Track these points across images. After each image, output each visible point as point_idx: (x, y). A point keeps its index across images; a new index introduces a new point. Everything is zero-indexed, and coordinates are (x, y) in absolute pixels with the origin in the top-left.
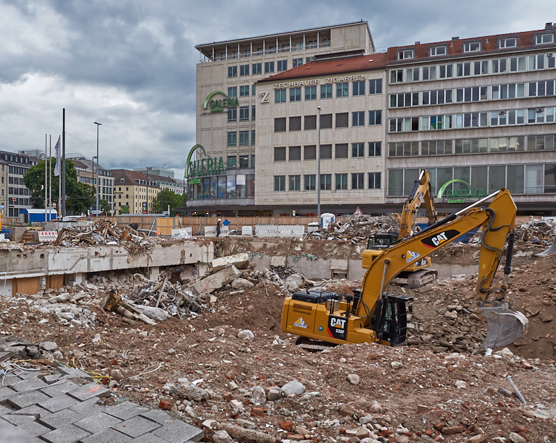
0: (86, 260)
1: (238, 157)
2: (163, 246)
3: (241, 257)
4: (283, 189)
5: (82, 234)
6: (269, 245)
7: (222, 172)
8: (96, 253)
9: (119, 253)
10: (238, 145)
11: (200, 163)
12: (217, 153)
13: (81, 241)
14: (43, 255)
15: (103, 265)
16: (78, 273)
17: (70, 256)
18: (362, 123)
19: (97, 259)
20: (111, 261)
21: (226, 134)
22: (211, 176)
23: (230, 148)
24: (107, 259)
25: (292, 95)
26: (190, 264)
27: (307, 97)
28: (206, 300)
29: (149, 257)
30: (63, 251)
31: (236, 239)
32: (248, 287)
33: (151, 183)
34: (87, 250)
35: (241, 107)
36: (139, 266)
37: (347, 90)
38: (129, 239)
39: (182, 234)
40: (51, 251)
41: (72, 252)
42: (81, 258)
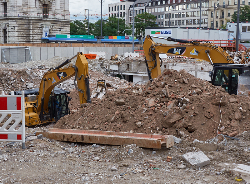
0: (194, 72)
8: (202, 69)
17: (182, 68)
19: (203, 72)
30: (178, 65)
34: (195, 66)
40: (171, 64)
41: (184, 66)
42: (190, 70)
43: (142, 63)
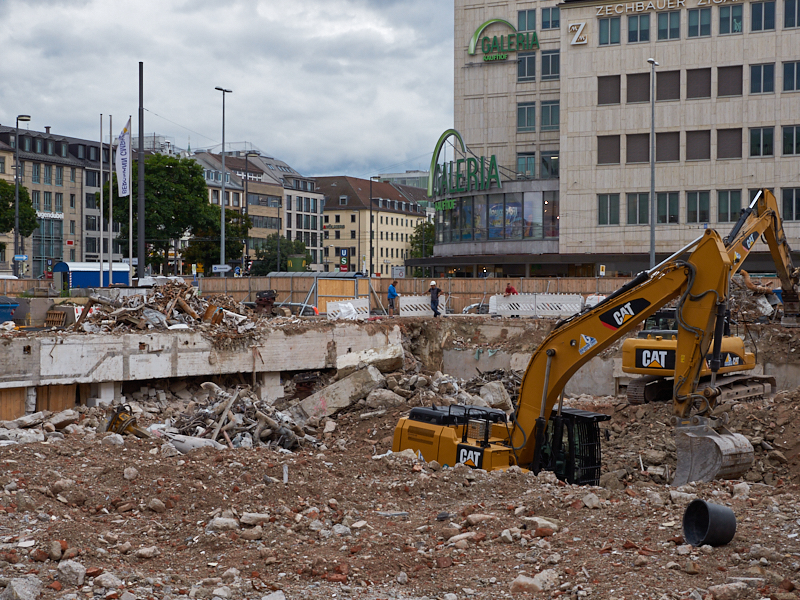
0: (119, 358)
1: (537, 155)
2: (287, 333)
3: (388, 351)
4: (615, 221)
5: (123, 309)
6: (512, 332)
7: (495, 186)
8: (142, 345)
9: (189, 345)
10: (537, 129)
11: (455, 166)
12: (492, 145)
13: (118, 323)
14: (29, 348)
15: (159, 368)
16: (105, 382)
17: (85, 349)
18: (770, 88)
19: (144, 356)
20: (174, 360)
21: (514, 108)
22: (475, 193)
23: (522, 137)
24: (165, 358)
25: (633, 29)
27: (662, 34)
28: (317, 427)
29: (256, 354)
30: (71, 341)
31: (453, 321)
32: (394, 405)
33: (407, 206)
34: (121, 339)
35: (543, 52)
36: (234, 370)
37: (740, 19)
38: (218, 319)
39: (343, 311)
40: (46, 340)
41: (90, 342)
42: (109, 354)
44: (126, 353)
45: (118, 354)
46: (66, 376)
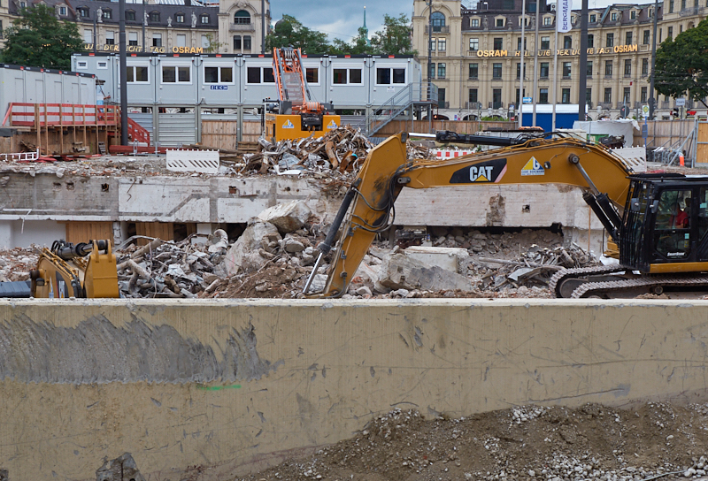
0: (206, 201)
8: (233, 190)
9: (290, 192)
15: (252, 212)
16: (191, 223)
17: (166, 191)
24: (261, 203)
26: (519, 230)
30: (151, 181)
34: (208, 183)
40: (124, 179)
41: (172, 183)
42: (193, 196)
43: (13, 178)
44: (213, 196)
45: (204, 196)
46: (146, 214)
